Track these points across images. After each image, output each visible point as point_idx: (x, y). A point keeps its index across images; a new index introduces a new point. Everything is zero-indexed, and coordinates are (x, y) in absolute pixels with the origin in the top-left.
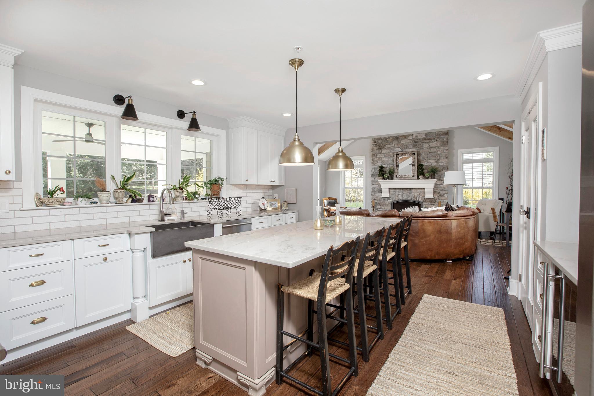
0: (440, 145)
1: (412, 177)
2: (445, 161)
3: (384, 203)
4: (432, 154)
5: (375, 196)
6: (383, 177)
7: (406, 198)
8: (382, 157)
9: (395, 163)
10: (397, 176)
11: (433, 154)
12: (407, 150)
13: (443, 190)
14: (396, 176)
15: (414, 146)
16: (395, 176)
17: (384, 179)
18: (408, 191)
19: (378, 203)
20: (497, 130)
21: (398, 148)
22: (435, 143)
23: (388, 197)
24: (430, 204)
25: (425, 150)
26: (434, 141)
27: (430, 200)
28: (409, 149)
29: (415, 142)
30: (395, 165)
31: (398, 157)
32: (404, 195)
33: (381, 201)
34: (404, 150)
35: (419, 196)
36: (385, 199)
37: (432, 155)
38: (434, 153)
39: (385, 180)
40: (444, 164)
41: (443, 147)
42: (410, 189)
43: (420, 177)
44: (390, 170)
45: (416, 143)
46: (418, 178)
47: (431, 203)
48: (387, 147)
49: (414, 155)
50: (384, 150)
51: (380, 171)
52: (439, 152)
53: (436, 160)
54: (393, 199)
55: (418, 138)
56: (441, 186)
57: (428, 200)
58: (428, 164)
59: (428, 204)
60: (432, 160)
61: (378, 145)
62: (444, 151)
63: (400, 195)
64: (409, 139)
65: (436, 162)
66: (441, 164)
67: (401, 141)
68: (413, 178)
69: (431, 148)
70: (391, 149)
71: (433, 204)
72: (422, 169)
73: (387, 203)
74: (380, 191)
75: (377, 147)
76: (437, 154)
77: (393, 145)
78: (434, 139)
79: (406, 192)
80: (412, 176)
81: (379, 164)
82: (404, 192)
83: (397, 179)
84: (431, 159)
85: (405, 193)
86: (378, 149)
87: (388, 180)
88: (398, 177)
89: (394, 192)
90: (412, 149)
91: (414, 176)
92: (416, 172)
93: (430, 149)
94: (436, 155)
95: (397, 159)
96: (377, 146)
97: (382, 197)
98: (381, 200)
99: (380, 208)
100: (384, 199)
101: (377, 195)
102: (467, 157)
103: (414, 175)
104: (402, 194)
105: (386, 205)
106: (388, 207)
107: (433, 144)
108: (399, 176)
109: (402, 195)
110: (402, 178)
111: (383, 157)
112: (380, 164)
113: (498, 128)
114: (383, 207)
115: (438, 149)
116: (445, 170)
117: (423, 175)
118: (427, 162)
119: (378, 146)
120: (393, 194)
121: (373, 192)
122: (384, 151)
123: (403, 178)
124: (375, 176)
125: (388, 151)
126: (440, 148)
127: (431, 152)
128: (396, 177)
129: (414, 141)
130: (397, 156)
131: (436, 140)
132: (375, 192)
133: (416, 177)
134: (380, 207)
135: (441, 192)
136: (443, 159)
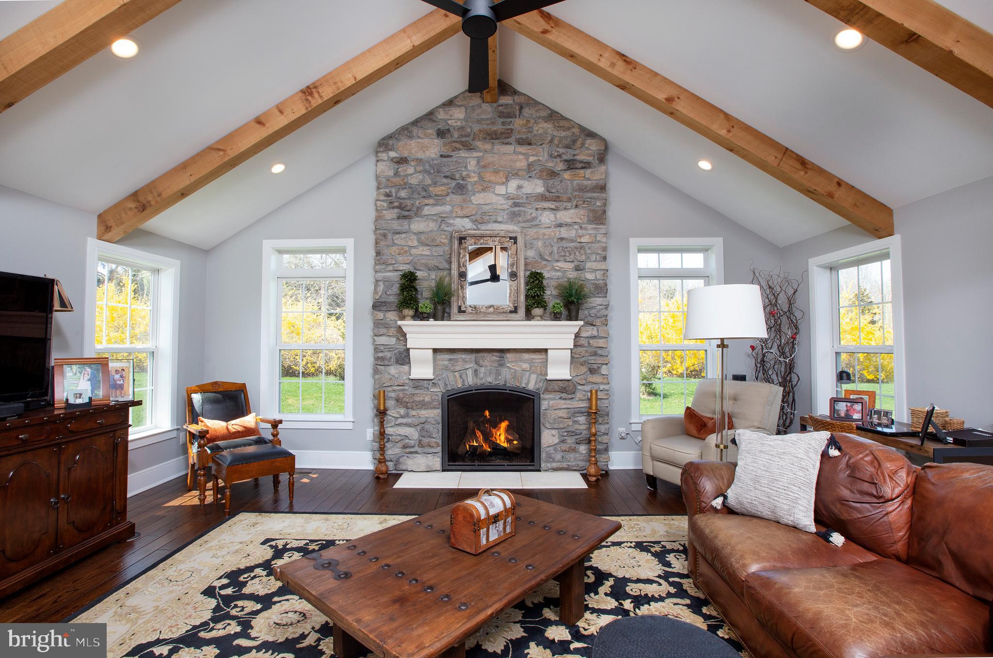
0: (586, 219)
1: (511, 312)
2: (602, 268)
3: (417, 399)
4: (564, 244)
5: (387, 376)
6: (417, 310)
7: (489, 379)
8: (410, 244)
9: (456, 264)
10: (463, 309)
11: (568, 246)
12: (490, 226)
13: (595, 354)
14: (460, 307)
15: (513, 216)
16: (455, 309)
17: (419, 316)
18: (495, 357)
19: (398, 400)
20: (798, 166)
21: (462, 217)
22: (573, 211)
23: (432, 377)
24: (561, 398)
25: (544, 231)
26: (569, 205)
27: (561, 384)
28: (497, 224)
29: (516, 205)
30: (455, 272)
31: (464, 245)
32: (482, 370)
33: (407, 392)
34: (483, 227)
35: (528, 373)
36: (421, 383)
37: (564, 249)
38: (572, 241)
39: (421, 320)
40: (598, 277)
41: (594, 226)
42: (502, 351)
43: (537, 311)
44: (440, 285)
45: (517, 209)
46: (529, 316)
47: (564, 395)
48: (427, 213)
49: (515, 243)
50: (418, 221)
51: (403, 288)
52: (583, 240)
53: (576, 263)
54: (446, 385)
55: (524, 191)
56: (591, 341)
57: (555, 384)
58: (554, 274)
59: (555, 399)
60: (565, 261)
61: (396, 204)
62: (598, 238)
63: (470, 373)
64: (496, 192)
65: (577, 269)
66: (589, 276)
67: (473, 198)
68: (513, 315)
69: (560, 225)
70: (442, 219)
71: (570, 396)
72: (541, 288)
73: (427, 399)
74: (404, 358)
75: (396, 210)
76: (578, 245)
77: (448, 208)
78: (569, 200)
79: (489, 361)
80: (510, 309)
81: (401, 268)
82: (481, 362)
83: (461, 317)
84: (562, 258)
85: (486, 363)
86: (398, 218)
87: (431, 322)
88: (464, 312)
89: (450, 360)
90: (508, 226)
91: (515, 311)
92: (522, 298)
93: (558, 229)
94: (576, 248)
95: (461, 251)
96: (393, 208)
97: (412, 377)
98: (406, 388)
99: (402, 417)
100: (418, 383)
101: (393, 370)
102: (646, 261)
103: (516, 308)
104: (476, 367)
105: (423, 405)
106: (430, 411)
107: (566, 216)
108: (469, 310)
109: (476, 371)
110: (478, 313)
111: (415, 243)
112: (406, 268)
113: (798, 160)
114: (414, 413)
115: (580, 231)
116: (600, 293)
117: (542, 307)
118: (549, 268)
119: (397, 207)
120: (446, 368)
121: (380, 362)
122: (417, 225)
123: (481, 317)
124: (385, 308)
125: (432, 226)
126: (586, 229)
127: (562, 239)
128: (460, 311)
129: (511, 202)
130: (460, 243)
131: (574, 203)
132: (386, 363)
133: (522, 311)
134: (402, 411)
135: (592, 360)
136: (596, 261)
